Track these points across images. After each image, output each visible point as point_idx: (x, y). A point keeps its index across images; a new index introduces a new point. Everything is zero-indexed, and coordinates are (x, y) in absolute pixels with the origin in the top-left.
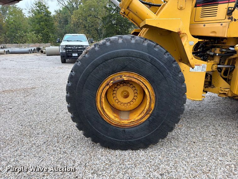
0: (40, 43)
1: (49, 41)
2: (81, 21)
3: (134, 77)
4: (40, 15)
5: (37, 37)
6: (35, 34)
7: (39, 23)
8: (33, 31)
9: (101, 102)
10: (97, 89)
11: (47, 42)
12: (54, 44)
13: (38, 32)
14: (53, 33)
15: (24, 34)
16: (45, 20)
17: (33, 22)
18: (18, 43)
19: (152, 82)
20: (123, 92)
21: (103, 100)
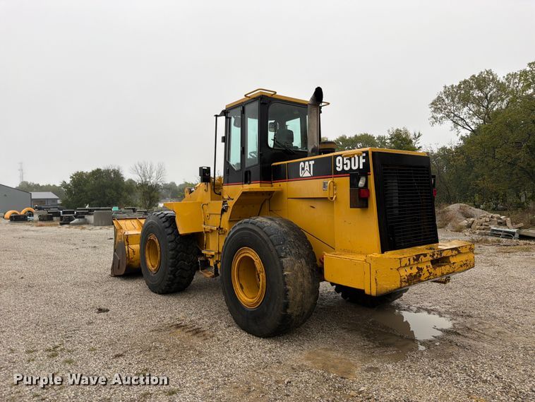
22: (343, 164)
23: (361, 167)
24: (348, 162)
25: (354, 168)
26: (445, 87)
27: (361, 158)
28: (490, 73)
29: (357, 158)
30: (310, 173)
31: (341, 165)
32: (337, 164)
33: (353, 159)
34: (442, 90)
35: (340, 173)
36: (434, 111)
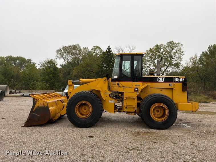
0: (47, 90)
1: (54, 88)
2: (80, 74)
3: (86, 102)
4: (50, 69)
5: (46, 85)
6: (44, 83)
7: (48, 75)
8: (43, 80)
9: (76, 110)
10: (75, 106)
11: (53, 89)
12: (57, 91)
13: (47, 81)
14: (58, 82)
15: (37, 83)
16: (53, 73)
17: (44, 74)
18: (30, 89)
19: (91, 104)
20: (84, 108)
21: (77, 110)
22: (177, 80)
23: (183, 81)
24: (179, 79)
25: (180, 81)
26: (63, 46)
27: (183, 79)
28: (78, 45)
29: (182, 79)
30: (163, 81)
31: (176, 80)
32: (175, 79)
33: (180, 79)
34: (62, 47)
35: (176, 82)
36: (58, 54)
